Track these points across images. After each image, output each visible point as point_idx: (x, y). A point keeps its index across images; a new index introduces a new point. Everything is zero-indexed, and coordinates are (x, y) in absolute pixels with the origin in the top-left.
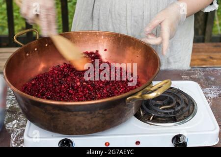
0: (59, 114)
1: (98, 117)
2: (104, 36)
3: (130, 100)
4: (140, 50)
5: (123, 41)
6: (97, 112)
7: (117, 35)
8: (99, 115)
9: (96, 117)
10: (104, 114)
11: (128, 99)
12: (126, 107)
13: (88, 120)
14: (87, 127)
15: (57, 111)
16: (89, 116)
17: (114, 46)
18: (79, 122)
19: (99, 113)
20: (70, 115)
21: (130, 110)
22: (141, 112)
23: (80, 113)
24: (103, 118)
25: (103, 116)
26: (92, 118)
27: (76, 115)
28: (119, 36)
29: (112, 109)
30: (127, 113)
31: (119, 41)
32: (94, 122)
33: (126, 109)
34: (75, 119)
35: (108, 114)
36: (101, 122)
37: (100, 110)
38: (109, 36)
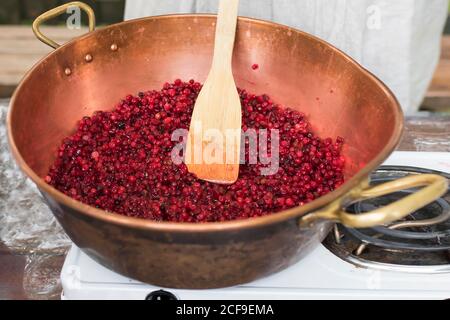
0: (137, 245)
1: (232, 257)
2: (251, 29)
3: (311, 221)
4: (340, 77)
5: (298, 47)
6: (228, 247)
7: (283, 30)
8: (234, 253)
9: (226, 257)
10: (246, 252)
11: (305, 218)
12: (300, 236)
13: (209, 262)
14: (207, 276)
15: (132, 239)
16: (210, 255)
17: (275, 59)
18: (187, 265)
19: (232, 250)
20: (165, 250)
21: (308, 240)
22: (337, 233)
23: (189, 247)
24: (243, 259)
25: (244, 255)
26: (216, 259)
27: (178, 251)
28: (289, 34)
29: (266, 240)
30: (303, 246)
31: (289, 48)
32: (223, 268)
33: (298, 239)
34: (177, 259)
35: (256, 250)
36: (238, 267)
37: (236, 242)
38: (263, 31)
